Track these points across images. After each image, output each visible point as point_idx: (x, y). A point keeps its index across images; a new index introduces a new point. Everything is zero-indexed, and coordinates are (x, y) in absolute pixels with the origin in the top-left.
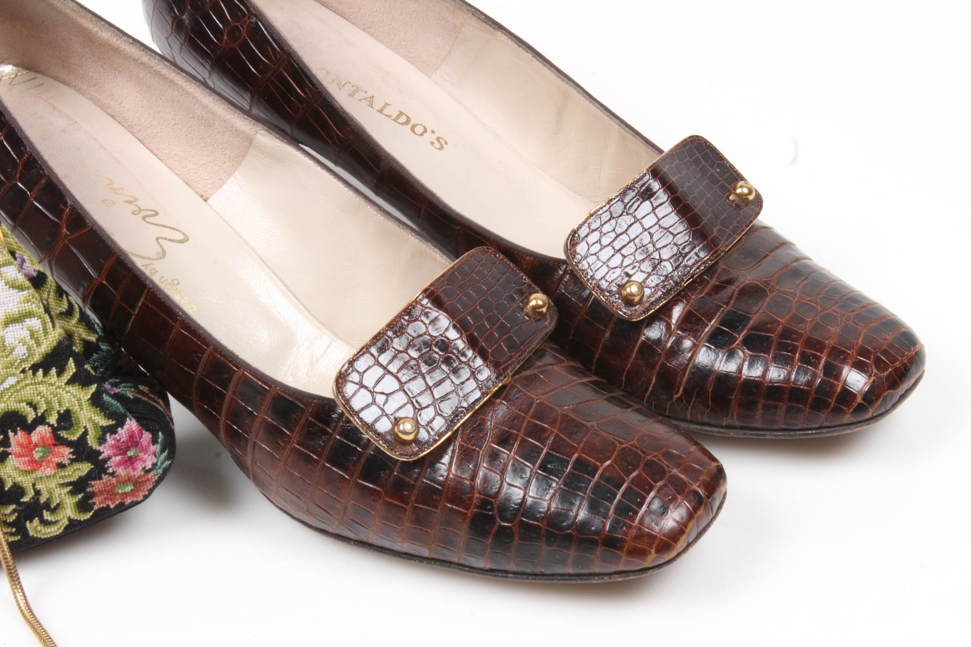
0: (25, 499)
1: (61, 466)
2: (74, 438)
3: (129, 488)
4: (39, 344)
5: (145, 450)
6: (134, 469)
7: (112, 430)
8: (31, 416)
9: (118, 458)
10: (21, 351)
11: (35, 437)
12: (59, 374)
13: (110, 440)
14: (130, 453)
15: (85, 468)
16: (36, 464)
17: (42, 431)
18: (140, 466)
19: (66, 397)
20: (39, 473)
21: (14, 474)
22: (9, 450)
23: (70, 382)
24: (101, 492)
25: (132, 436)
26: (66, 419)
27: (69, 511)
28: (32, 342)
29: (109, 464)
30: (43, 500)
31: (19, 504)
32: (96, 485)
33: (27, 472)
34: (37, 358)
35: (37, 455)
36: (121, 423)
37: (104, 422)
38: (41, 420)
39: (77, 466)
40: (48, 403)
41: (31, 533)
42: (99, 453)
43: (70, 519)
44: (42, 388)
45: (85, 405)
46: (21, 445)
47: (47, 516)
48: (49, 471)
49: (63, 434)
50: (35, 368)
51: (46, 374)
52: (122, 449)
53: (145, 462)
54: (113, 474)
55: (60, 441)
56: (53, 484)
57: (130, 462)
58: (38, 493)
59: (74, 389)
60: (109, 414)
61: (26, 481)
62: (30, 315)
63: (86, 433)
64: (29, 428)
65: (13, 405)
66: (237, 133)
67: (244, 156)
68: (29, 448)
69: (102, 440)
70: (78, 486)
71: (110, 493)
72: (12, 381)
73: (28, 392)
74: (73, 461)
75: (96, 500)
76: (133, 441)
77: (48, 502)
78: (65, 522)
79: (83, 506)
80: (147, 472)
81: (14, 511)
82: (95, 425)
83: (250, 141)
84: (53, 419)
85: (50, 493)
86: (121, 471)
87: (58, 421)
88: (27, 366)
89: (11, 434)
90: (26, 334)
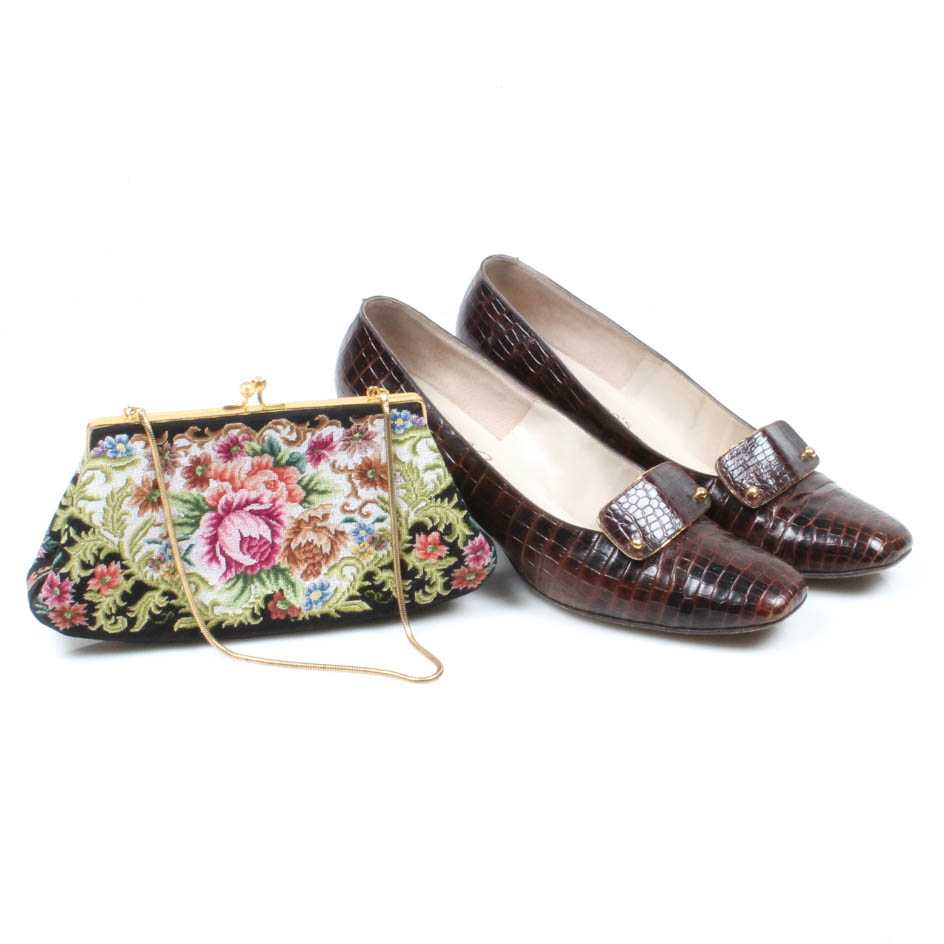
0: (418, 577)
1: (440, 558)
2: (451, 541)
3: (473, 577)
4: (441, 483)
5: (487, 553)
6: (479, 564)
7: (472, 538)
8: (430, 525)
9: (472, 556)
10: (431, 487)
11: (430, 538)
12: (449, 502)
13: (470, 544)
14: (479, 554)
15: (453, 560)
16: (427, 555)
17: (435, 535)
18: (482, 563)
19: (451, 515)
20: (428, 561)
21: (415, 560)
22: (414, 545)
23: (453, 507)
24: (459, 577)
25: (481, 543)
26: (449, 529)
27: (439, 589)
28: (438, 482)
29: (467, 559)
30: (426, 579)
31: (414, 579)
32: (457, 572)
33: (421, 560)
34: (438, 491)
35: (429, 550)
36: (476, 535)
37: (468, 532)
38: (435, 529)
39: (449, 559)
40: (440, 518)
41: (416, 600)
42: (462, 551)
43: (438, 594)
44: (439, 510)
45: (460, 521)
46: (421, 543)
47: (427, 589)
48: (433, 560)
49: (446, 538)
50: (437, 497)
51: (442, 501)
52: (475, 550)
53: (485, 560)
54: (467, 566)
55: (443, 542)
56: (434, 569)
57: (477, 559)
58: (425, 573)
59: (456, 511)
60: (472, 528)
61: (420, 565)
62: (438, 466)
63: (458, 538)
64: (428, 533)
65: (421, 519)
66: (522, 402)
67: (523, 417)
68: (425, 545)
69: (465, 544)
70: (447, 572)
71: (463, 579)
72: (423, 504)
73: (431, 512)
74: (448, 555)
75: (454, 582)
76: (481, 547)
77: (429, 581)
78: (435, 595)
79: (447, 586)
80: (485, 567)
81: (411, 584)
82: (464, 534)
83: (529, 406)
84: (441, 529)
85: (431, 574)
86: (472, 565)
87: (444, 530)
88: (432, 495)
89: (417, 535)
90: (435, 477)
